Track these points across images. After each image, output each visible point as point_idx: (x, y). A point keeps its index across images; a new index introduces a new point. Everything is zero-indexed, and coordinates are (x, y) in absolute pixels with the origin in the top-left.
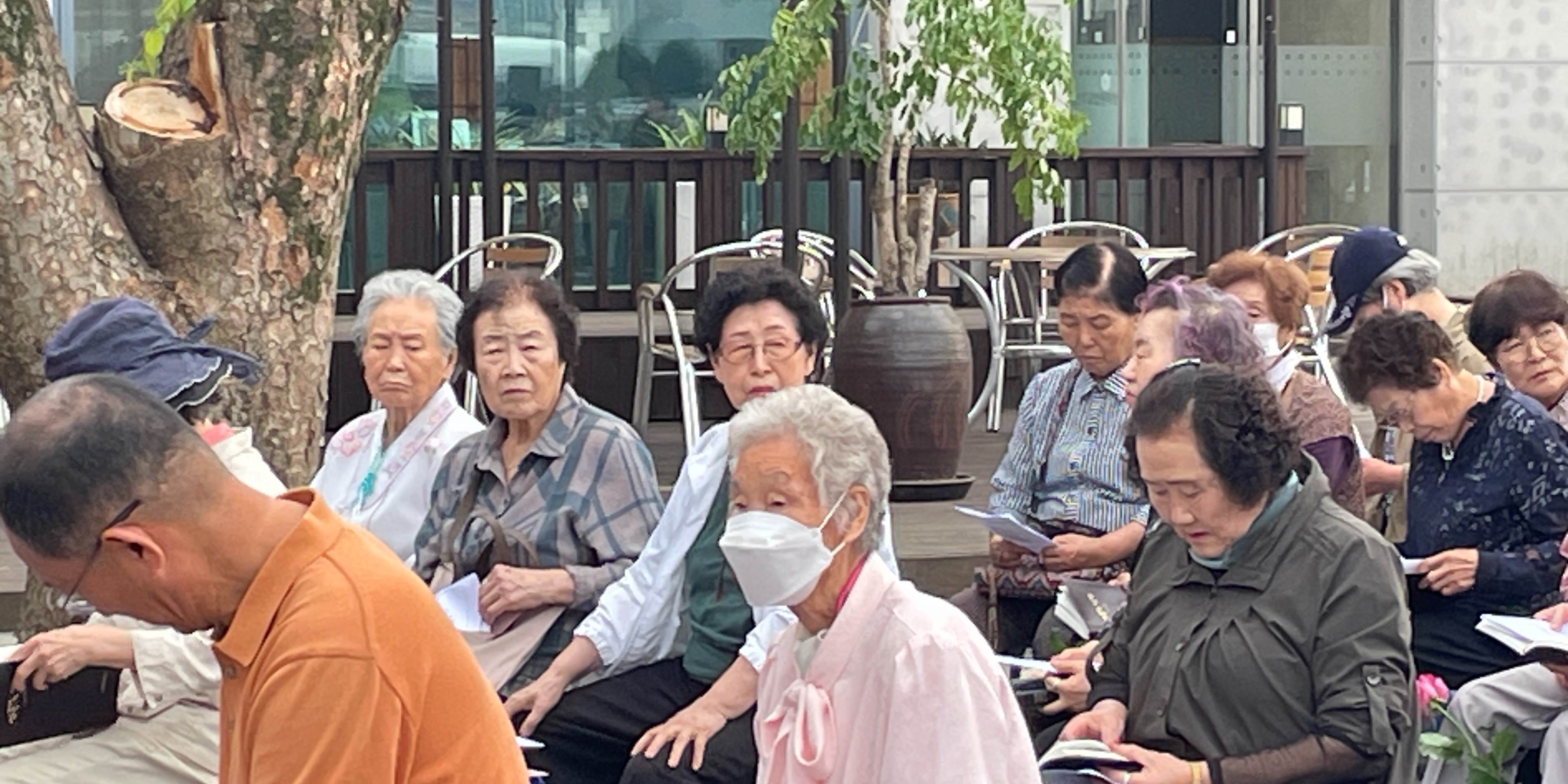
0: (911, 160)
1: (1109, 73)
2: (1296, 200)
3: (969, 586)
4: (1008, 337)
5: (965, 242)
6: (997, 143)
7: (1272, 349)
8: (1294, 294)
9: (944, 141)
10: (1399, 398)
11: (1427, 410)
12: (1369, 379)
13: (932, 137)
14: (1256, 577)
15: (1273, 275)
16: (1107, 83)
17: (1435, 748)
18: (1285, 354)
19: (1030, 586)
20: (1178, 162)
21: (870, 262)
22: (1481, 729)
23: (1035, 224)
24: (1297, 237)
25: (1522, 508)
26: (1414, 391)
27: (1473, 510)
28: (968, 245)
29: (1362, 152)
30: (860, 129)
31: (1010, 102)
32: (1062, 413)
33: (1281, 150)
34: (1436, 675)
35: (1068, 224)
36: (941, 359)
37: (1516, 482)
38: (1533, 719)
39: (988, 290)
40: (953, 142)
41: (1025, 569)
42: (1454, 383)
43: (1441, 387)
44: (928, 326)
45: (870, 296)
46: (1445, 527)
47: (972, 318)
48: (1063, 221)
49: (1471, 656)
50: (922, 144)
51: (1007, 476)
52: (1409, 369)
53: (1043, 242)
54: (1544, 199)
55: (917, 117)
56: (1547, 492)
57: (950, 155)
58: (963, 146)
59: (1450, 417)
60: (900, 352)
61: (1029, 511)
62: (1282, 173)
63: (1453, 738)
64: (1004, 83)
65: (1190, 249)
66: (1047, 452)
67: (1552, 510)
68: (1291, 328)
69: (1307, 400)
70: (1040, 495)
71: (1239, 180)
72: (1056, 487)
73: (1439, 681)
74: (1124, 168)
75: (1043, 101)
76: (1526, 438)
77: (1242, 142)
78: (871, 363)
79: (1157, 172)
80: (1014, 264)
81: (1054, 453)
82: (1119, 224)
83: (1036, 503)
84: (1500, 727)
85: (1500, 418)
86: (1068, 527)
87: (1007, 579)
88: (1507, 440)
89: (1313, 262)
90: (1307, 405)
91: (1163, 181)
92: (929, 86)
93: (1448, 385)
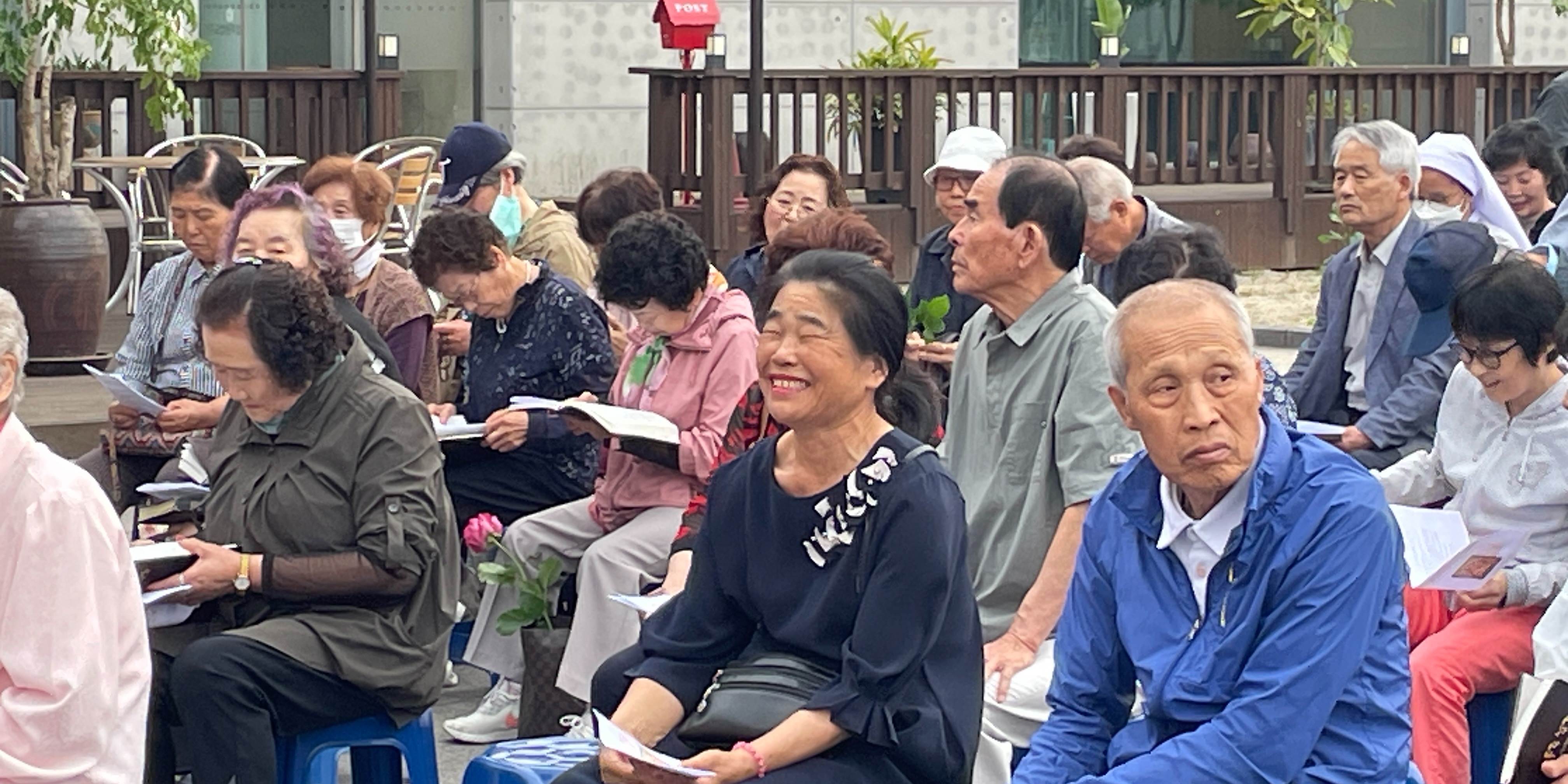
0: (53, 81)
1: (233, 7)
2: (393, 115)
3: (97, 447)
4: (144, 235)
5: (107, 152)
6: (132, 67)
7: (357, 241)
8: (377, 195)
9: (89, 65)
10: (465, 281)
11: (488, 290)
12: (438, 266)
13: (78, 62)
14: (306, 436)
15: (358, 176)
16: (230, 15)
17: (491, 576)
18: (371, 244)
19: (148, 445)
20: (291, 84)
21: (24, 172)
22: (531, 558)
23: (168, 135)
24: (392, 147)
25: (562, 372)
26: (478, 274)
27: (523, 375)
28: (110, 155)
29: (451, 74)
30: (7, 54)
31: (139, 30)
32: (177, 296)
33: (379, 73)
34: (492, 514)
35: (197, 135)
36: (80, 253)
37: (557, 349)
38: (573, 548)
39: (126, 194)
40: (96, 66)
41: (144, 430)
42: (509, 267)
43: (499, 271)
44: (71, 224)
45: (20, 198)
46: (500, 389)
47: (112, 218)
48: (192, 133)
49: (524, 497)
50: (69, 68)
51: (129, 351)
52: (473, 255)
53: (174, 152)
54: (602, 116)
55: (56, 44)
56: (583, 357)
57: (94, 77)
58: (106, 70)
59: (507, 295)
60: (47, 247)
61: (149, 381)
62: (380, 95)
63: (506, 566)
64: (134, 14)
65: (300, 158)
66: (164, 331)
67: (586, 373)
68: (375, 223)
69: (391, 285)
70: (159, 368)
71: (344, 101)
72: (170, 360)
73: (495, 519)
74: (245, 89)
75: (168, 30)
76: (566, 313)
77: (348, 67)
78: (17, 256)
79: (274, 92)
80: (149, 171)
81: (170, 331)
82: (240, 136)
83: (154, 374)
84: (546, 555)
85: (544, 296)
86: (181, 393)
87: (128, 439)
88: (550, 314)
89: (404, 168)
90: (390, 290)
91: (279, 100)
92: (67, 17)
93: (504, 268)
